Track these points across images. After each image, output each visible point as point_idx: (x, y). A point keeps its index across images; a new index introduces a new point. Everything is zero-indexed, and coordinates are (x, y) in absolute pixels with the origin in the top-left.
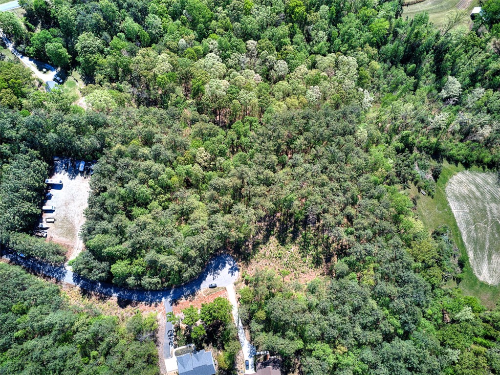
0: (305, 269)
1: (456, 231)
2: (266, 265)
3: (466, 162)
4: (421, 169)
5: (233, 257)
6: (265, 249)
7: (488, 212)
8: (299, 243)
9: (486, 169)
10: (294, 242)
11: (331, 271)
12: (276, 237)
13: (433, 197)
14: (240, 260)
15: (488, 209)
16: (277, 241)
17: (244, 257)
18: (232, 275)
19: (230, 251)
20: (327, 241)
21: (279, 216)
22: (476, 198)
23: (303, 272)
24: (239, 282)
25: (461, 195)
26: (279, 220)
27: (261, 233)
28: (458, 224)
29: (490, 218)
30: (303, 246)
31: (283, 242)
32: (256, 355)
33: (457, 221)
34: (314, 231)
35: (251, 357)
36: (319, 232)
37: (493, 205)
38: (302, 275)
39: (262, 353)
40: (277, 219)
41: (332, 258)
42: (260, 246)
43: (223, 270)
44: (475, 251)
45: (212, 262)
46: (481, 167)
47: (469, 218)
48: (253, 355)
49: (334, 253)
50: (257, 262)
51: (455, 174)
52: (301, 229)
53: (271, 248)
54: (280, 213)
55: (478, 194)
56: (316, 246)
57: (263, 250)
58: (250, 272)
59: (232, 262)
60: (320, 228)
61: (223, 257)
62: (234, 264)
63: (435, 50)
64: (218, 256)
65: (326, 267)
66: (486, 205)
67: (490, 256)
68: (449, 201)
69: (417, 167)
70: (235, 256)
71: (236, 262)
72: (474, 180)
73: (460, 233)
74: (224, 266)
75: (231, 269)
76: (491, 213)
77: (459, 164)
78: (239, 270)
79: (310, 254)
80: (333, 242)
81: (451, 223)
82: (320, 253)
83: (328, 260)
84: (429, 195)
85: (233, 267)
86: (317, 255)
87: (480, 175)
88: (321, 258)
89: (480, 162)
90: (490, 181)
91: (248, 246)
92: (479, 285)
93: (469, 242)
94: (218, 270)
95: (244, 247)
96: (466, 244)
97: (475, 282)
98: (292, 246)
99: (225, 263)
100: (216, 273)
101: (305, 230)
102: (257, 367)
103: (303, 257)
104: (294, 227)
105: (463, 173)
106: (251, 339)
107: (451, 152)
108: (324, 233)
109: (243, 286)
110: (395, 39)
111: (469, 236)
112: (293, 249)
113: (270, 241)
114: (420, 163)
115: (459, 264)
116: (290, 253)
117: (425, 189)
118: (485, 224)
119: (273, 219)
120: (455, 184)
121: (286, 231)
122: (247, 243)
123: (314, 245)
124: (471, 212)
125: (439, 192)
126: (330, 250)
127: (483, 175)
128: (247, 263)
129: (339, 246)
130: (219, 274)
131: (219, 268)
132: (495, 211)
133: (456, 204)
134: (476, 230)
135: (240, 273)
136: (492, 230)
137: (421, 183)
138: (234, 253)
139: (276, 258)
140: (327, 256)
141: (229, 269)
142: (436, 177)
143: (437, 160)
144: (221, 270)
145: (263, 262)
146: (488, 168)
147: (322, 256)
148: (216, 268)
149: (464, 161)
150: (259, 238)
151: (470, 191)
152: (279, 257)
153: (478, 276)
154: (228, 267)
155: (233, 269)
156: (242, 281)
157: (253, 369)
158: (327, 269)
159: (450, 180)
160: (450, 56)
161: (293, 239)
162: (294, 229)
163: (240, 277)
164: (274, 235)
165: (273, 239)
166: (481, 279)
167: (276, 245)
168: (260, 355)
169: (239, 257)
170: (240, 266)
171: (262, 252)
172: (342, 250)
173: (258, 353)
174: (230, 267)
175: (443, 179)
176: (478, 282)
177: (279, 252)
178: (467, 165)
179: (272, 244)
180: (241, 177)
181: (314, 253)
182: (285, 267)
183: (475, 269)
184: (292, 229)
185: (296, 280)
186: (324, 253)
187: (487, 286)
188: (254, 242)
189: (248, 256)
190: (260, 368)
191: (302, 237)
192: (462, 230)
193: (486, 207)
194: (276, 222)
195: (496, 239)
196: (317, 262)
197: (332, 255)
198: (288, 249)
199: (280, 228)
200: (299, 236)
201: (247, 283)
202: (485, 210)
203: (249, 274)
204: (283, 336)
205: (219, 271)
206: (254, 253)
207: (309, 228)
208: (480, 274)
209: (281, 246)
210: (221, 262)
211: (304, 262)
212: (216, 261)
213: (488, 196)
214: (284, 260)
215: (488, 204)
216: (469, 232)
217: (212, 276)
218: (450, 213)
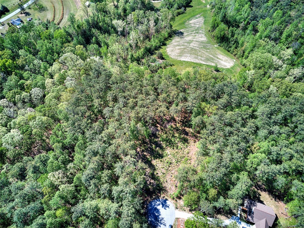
0: (186, 151)
1: (198, 64)
2: (172, 176)
3: (162, 43)
4: (155, 62)
5: (154, 199)
6: (159, 171)
7: (194, 48)
8: (167, 146)
9: (171, 39)
10: (164, 148)
11: (195, 136)
12: (154, 160)
13: (174, 65)
14: (159, 195)
15: (192, 47)
16: (158, 160)
17: (158, 190)
18: (168, 207)
19: (148, 199)
20: (173, 128)
21: (139, 149)
22: (185, 49)
23: (188, 153)
24: (176, 204)
25: (179, 54)
26: (143, 151)
27: (146, 169)
28: (195, 62)
29: (198, 49)
30: (170, 144)
31: (161, 156)
32: (240, 218)
33: (193, 61)
34: (163, 133)
35: (240, 223)
36: (165, 130)
37: (191, 44)
38: (190, 155)
39: (239, 212)
40: (141, 152)
41: (186, 131)
42: (155, 173)
43: (161, 213)
44: (213, 62)
45: (150, 219)
46: (169, 40)
47: (194, 56)
48: (240, 221)
49: (183, 128)
50: (167, 182)
51: (166, 51)
52: (157, 140)
53: (160, 167)
54: (138, 148)
55: (182, 47)
56: (173, 136)
57: (159, 173)
58: (171, 191)
59: (158, 202)
60: (162, 128)
61: (150, 208)
62: (160, 201)
63: (93, 27)
64: (148, 212)
65: (190, 137)
66: (190, 47)
67: (218, 58)
68: (180, 59)
69: (152, 64)
70: (154, 197)
71: (159, 199)
72: (174, 45)
73: (200, 63)
74: (158, 211)
75: (163, 205)
76: (195, 47)
77: (162, 47)
78: (166, 200)
79: (177, 142)
80: (176, 125)
81: (193, 64)
82: (179, 136)
83: (187, 134)
84: (171, 66)
85: (162, 204)
86: (180, 139)
87: (173, 42)
88: (183, 137)
89: (166, 39)
90: (178, 40)
91: (150, 183)
92: (232, 69)
93: (206, 62)
94: (159, 218)
95: (150, 187)
96: (207, 64)
97: (230, 70)
98: (166, 152)
99: (156, 209)
100: (161, 221)
101: (159, 138)
102: (251, 221)
103: (177, 148)
104: (153, 143)
105: (168, 47)
106: (226, 216)
107: (154, 45)
108: (166, 127)
109: (181, 202)
110: (72, 38)
111: (203, 61)
112: (168, 152)
113: (155, 164)
114: (150, 61)
115: (217, 72)
116: (170, 155)
117: (167, 66)
118: (200, 52)
119: (140, 155)
120: (172, 53)
121: (153, 150)
122: (148, 183)
123: (172, 137)
124: (191, 54)
125: (172, 61)
126: (180, 129)
127: (173, 41)
128: (164, 190)
129: (180, 123)
130: (163, 219)
131: (158, 216)
132: (195, 45)
133: (183, 57)
134: (201, 57)
135: (169, 200)
136: (204, 51)
137: (163, 66)
138: (151, 197)
139: (169, 167)
140: (183, 133)
141: (162, 207)
142: (163, 58)
143: (154, 54)
144: (160, 215)
145: (168, 177)
146: (171, 38)
147: (182, 136)
148: (156, 218)
149: (162, 44)
150: (149, 171)
151: (179, 49)
152: (170, 164)
153: (227, 67)
154: (160, 207)
155: (164, 204)
156: (176, 201)
157: (251, 226)
158: (192, 137)
159: (168, 54)
160: (102, 23)
161: (162, 148)
162: (155, 145)
163: (173, 201)
164: (152, 160)
165: (154, 162)
166: (229, 67)
167: (160, 162)
168: (241, 215)
169: (156, 194)
170: (164, 197)
171: (160, 174)
172: (183, 123)
173: (239, 216)
174: (161, 206)
175: (166, 56)
176: (230, 69)
177: (166, 162)
178: (164, 44)
179: (158, 165)
180: (95, 154)
181: (178, 139)
182: (179, 163)
183: (223, 67)
184: (154, 146)
185: (191, 161)
186: (181, 133)
187: (233, 67)
188: (150, 177)
189: (159, 187)
190: (252, 217)
191: (163, 141)
192: (198, 62)
193: (191, 48)
194: (143, 154)
195: (210, 52)
196: (185, 141)
197: (184, 130)
198: (167, 155)
199: (149, 153)
200: (161, 144)
201: (180, 198)
202: (192, 48)
203: (173, 193)
204: (234, 184)
205: (160, 216)
206: (159, 180)
207: (159, 134)
208: (226, 66)
209: (163, 159)
210: (154, 211)
211: (181, 149)
212: (151, 216)
213: (186, 44)
214: (173, 161)
215: (190, 46)
216: (201, 59)
217: (162, 226)
218: (187, 62)
